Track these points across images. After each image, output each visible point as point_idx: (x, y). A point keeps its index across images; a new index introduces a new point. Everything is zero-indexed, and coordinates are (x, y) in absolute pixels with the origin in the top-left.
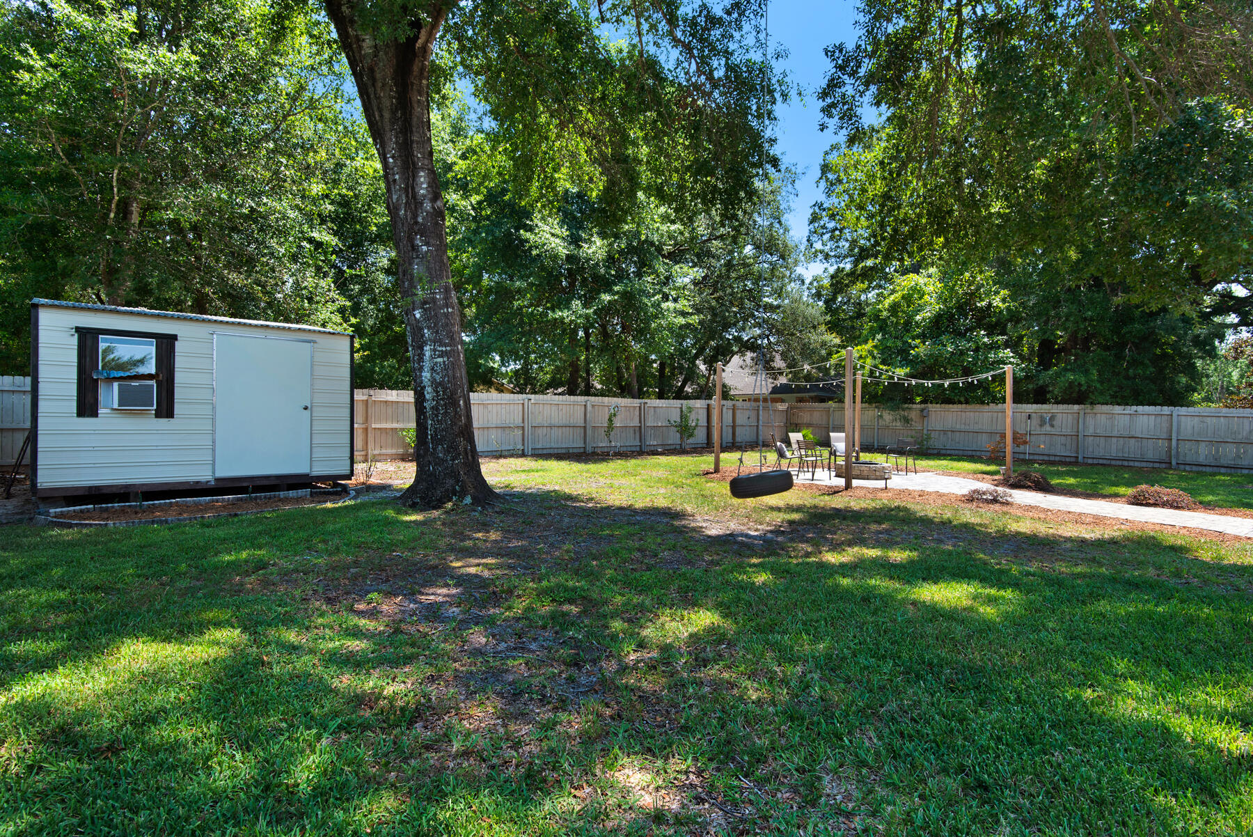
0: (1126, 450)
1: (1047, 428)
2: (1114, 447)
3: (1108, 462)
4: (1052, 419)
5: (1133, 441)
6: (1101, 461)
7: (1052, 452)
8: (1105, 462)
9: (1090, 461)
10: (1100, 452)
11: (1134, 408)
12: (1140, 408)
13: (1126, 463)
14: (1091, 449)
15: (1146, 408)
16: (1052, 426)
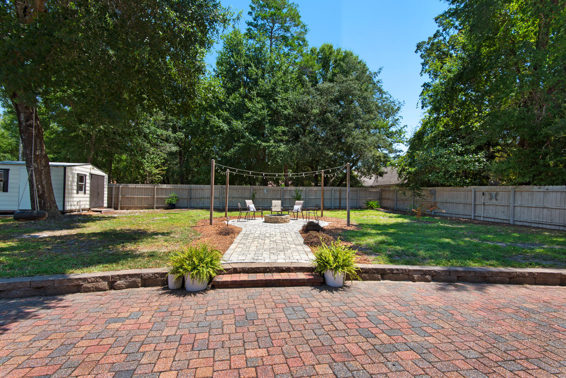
0: (541, 216)
1: (494, 201)
2: (533, 214)
3: (529, 224)
4: (496, 195)
5: (545, 210)
6: (525, 224)
7: (496, 216)
8: (527, 224)
9: (518, 223)
10: (524, 218)
11: (547, 187)
12: (551, 187)
13: (541, 226)
14: (519, 215)
15: (555, 187)
16: (496, 200)
